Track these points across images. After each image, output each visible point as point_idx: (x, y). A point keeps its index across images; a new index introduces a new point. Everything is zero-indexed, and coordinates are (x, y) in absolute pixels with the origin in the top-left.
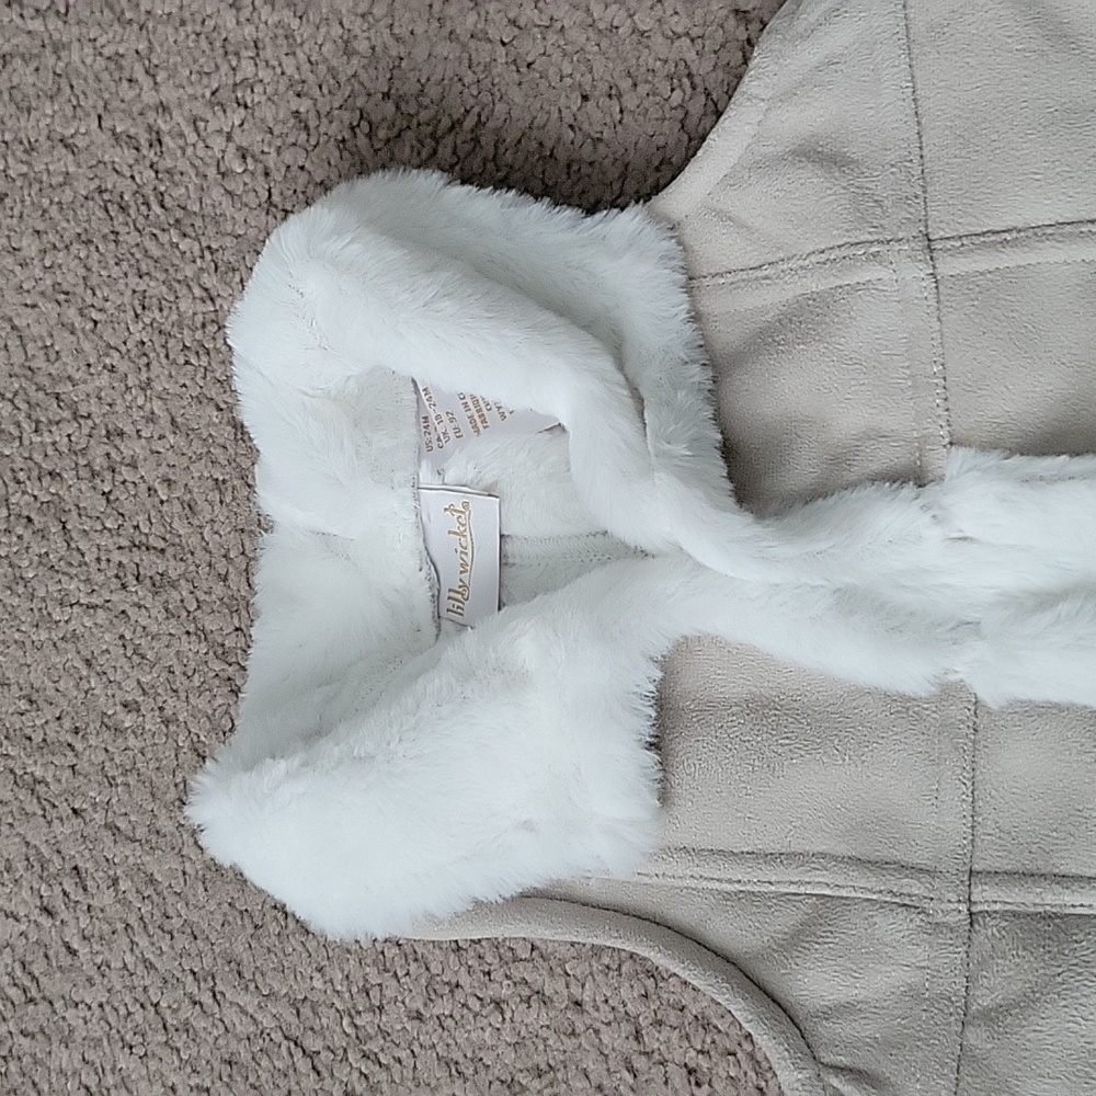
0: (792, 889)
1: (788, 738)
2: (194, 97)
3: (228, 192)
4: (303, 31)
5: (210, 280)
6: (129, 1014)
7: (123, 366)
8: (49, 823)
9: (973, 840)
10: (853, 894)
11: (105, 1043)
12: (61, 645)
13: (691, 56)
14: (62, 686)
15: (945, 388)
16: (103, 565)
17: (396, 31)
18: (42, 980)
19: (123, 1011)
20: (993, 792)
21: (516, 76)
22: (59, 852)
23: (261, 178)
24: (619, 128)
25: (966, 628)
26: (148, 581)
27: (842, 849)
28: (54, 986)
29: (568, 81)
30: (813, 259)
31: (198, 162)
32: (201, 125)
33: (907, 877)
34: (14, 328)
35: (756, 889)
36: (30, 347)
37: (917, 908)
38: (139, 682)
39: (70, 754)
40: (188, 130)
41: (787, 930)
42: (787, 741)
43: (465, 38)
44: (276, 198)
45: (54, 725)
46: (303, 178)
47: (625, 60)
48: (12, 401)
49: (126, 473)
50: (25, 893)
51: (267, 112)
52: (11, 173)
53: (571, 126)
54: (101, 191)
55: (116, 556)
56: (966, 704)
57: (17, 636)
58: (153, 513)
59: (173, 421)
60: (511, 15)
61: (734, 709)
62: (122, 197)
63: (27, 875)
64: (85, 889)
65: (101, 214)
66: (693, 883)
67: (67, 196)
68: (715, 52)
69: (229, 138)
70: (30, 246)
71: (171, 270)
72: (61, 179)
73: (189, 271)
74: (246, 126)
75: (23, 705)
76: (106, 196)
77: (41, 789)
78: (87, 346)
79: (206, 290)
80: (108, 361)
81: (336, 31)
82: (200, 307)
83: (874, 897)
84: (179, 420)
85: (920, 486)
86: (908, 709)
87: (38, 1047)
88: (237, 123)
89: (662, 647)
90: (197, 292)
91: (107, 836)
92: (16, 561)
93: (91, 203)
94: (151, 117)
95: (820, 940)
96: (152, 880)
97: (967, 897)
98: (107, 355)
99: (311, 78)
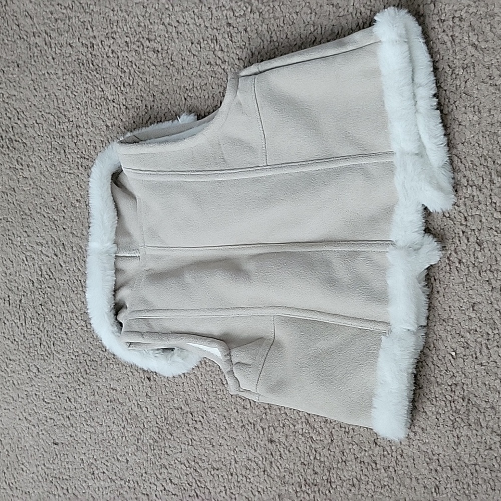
2: (102, 35)
3: (108, 62)
4: (129, 19)
5: (103, 86)
6: (74, 282)
7: (81, 108)
8: (57, 231)
11: (68, 290)
12: (62, 183)
13: (217, 34)
14: (62, 195)
16: (74, 162)
17: (151, 21)
18: (54, 273)
19: (73, 282)
22: (59, 239)
23: (116, 59)
26: (84, 167)
28: (57, 275)
29: (189, 38)
31: (102, 53)
32: (103, 43)
34: (55, 95)
36: (59, 101)
38: (80, 194)
39: (63, 213)
40: (100, 44)
43: (166, 24)
44: (120, 65)
45: (60, 205)
46: (127, 59)
48: (54, 116)
49: (80, 137)
50: (51, 250)
51: (119, 41)
52: (57, 52)
53: (189, 51)
54: (78, 59)
55: (77, 160)
57: (52, 181)
58: (86, 149)
59: (92, 124)
60: (177, 19)
62: (83, 61)
63: (51, 245)
64: (65, 249)
65: (78, 66)
67: (70, 60)
69: (110, 47)
70: (60, 73)
71: (94, 82)
72: (69, 55)
73: (98, 83)
74: (114, 44)
75: (53, 199)
76: (79, 61)
77: (56, 222)
78: (72, 102)
79: (102, 89)
80: (77, 106)
81: (137, 20)
82: (100, 93)
84: (94, 124)
87: (51, 291)
88: (112, 43)
90: (100, 89)
91: (71, 235)
92: (52, 160)
93: (75, 63)
94: (91, 39)
96: (81, 247)
98: (77, 105)
99: (130, 32)
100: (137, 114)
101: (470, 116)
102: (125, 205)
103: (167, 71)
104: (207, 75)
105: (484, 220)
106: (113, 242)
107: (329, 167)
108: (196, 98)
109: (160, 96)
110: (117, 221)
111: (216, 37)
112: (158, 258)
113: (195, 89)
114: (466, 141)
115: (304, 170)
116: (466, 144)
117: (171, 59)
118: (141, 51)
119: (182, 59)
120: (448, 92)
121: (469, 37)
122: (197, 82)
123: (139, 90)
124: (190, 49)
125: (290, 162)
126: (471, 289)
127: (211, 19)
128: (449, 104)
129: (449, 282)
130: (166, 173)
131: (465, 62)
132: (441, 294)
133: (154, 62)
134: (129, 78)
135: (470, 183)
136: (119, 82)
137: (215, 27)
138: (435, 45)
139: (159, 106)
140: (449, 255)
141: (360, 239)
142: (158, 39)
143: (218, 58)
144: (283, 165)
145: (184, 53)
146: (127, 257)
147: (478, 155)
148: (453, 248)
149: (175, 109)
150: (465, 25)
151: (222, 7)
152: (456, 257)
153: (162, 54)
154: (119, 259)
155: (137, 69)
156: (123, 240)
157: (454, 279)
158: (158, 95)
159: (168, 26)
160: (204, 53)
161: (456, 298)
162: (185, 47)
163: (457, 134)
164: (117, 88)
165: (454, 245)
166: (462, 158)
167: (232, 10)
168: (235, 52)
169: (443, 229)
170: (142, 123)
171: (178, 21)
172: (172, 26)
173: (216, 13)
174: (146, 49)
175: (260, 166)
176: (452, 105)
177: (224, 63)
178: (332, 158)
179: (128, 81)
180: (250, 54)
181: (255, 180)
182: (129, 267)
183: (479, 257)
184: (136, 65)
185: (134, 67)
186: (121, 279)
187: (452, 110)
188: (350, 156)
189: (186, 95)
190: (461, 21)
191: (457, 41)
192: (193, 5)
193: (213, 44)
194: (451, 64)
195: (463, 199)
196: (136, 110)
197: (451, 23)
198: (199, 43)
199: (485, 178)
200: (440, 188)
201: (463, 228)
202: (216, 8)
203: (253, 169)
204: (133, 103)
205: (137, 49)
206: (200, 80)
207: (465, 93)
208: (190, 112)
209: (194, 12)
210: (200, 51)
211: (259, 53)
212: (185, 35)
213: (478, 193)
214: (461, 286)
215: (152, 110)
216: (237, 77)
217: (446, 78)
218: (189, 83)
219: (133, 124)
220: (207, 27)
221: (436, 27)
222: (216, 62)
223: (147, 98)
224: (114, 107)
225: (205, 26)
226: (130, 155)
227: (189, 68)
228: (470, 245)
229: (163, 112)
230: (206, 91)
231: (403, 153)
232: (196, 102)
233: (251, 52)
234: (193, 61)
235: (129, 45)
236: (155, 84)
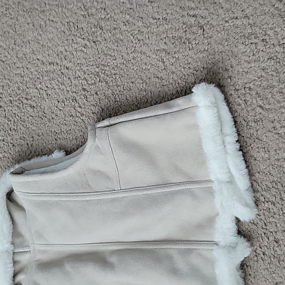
100: (22, 149)
101: (262, 154)
102: (18, 216)
103: (42, 120)
104: (71, 123)
105: (278, 225)
106: (10, 243)
107: (166, 191)
108: (64, 139)
109: (37, 138)
110: (12, 228)
111: (75, 98)
112: (44, 252)
113: (62, 133)
114: (261, 171)
115: (148, 193)
116: (261, 173)
117: (44, 112)
118: (21, 106)
119: (52, 113)
120: (245, 138)
121: (257, 101)
122: (64, 128)
123: (21, 133)
124: (57, 106)
125: (137, 187)
126: (274, 273)
127: (71, 85)
128: (247, 146)
129: (257, 268)
130: (47, 194)
131: (256, 118)
132: (252, 276)
133: (32, 115)
134: (14, 125)
135: (266, 199)
136: (7, 128)
137: (74, 91)
138: (233, 106)
139: (37, 144)
140: (255, 249)
141: (192, 239)
142: (34, 98)
143: (78, 112)
144: (132, 189)
145: (53, 108)
146: (21, 252)
147: (270, 181)
148: (258, 245)
149: (49, 146)
150: (253, 93)
151: (78, 78)
152: (261, 251)
153: (37, 108)
154: (16, 255)
155: (19, 118)
156: (18, 241)
157: (260, 266)
158: (36, 137)
159: (40, 90)
160: (67, 109)
161: (263, 279)
162: (54, 105)
163: (254, 166)
164: (5, 131)
165: (258, 242)
166: (259, 182)
167: (86, 80)
168: (90, 108)
169: (250, 231)
170: (26, 156)
171: (47, 87)
172: (43, 90)
173: (74, 81)
174: (25, 105)
175: (116, 190)
176: (248, 146)
177: (83, 115)
178: (167, 184)
179: (14, 127)
180: (101, 110)
181: (113, 200)
182: (24, 259)
183: (277, 251)
184: (18, 116)
185: (17, 117)
186: (18, 267)
187: (249, 150)
188: (180, 183)
189: (56, 137)
190: (250, 91)
191: (249, 103)
192: (58, 76)
193: (73, 102)
194: (246, 119)
195: (262, 210)
196: (20, 147)
197: (244, 92)
198: (63, 102)
199: (277, 197)
200: (247, 205)
201: (265, 231)
202: (74, 78)
203: (111, 192)
204: (18, 142)
205: (18, 105)
206: (65, 127)
207: (257, 139)
208: (60, 149)
209: (58, 80)
210: (65, 107)
211: (107, 109)
212: (53, 96)
213: (273, 207)
214: (266, 271)
215: (32, 147)
216: (94, 129)
217: (243, 128)
218: (58, 129)
219: (19, 157)
220: (68, 91)
221: (233, 94)
222: (76, 115)
223: (28, 139)
224: (4, 144)
225: (67, 90)
226: (19, 183)
227: (57, 119)
228: (270, 242)
229: (41, 148)
230: (71, 135)
231: (220, 182)
232: (64, 142)
233: (102, 108)
234: (60, 114)
235: (13, 102)
236: (33, 129)
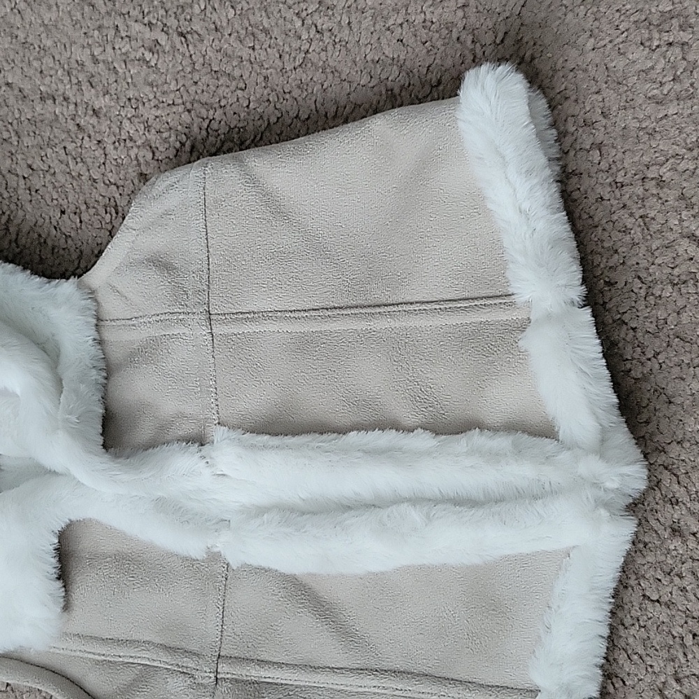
0: (131, 660)
1: (133, 577)
9: (221, 639)
10: (160, 665)
15: (216, 393)
20: (233, 613)
21: (29, 197)
24: (79, 231)
25: (224, 523)
27: (157, 640)
30: (154, 318)
33: (186, 657)
35: (112, 659)
37: (189, 674)
41: (126, 683)
42: (132, 579)
47: (85, 194)
56: (222, 564)
61: (108, 559)
66: (81, 654)
68: (129, 195)
83: (169, 667)
85: (202, 445)
86: (193, 566)
89: (59, 525)
95: (140, 690)
97: (215, 669)
